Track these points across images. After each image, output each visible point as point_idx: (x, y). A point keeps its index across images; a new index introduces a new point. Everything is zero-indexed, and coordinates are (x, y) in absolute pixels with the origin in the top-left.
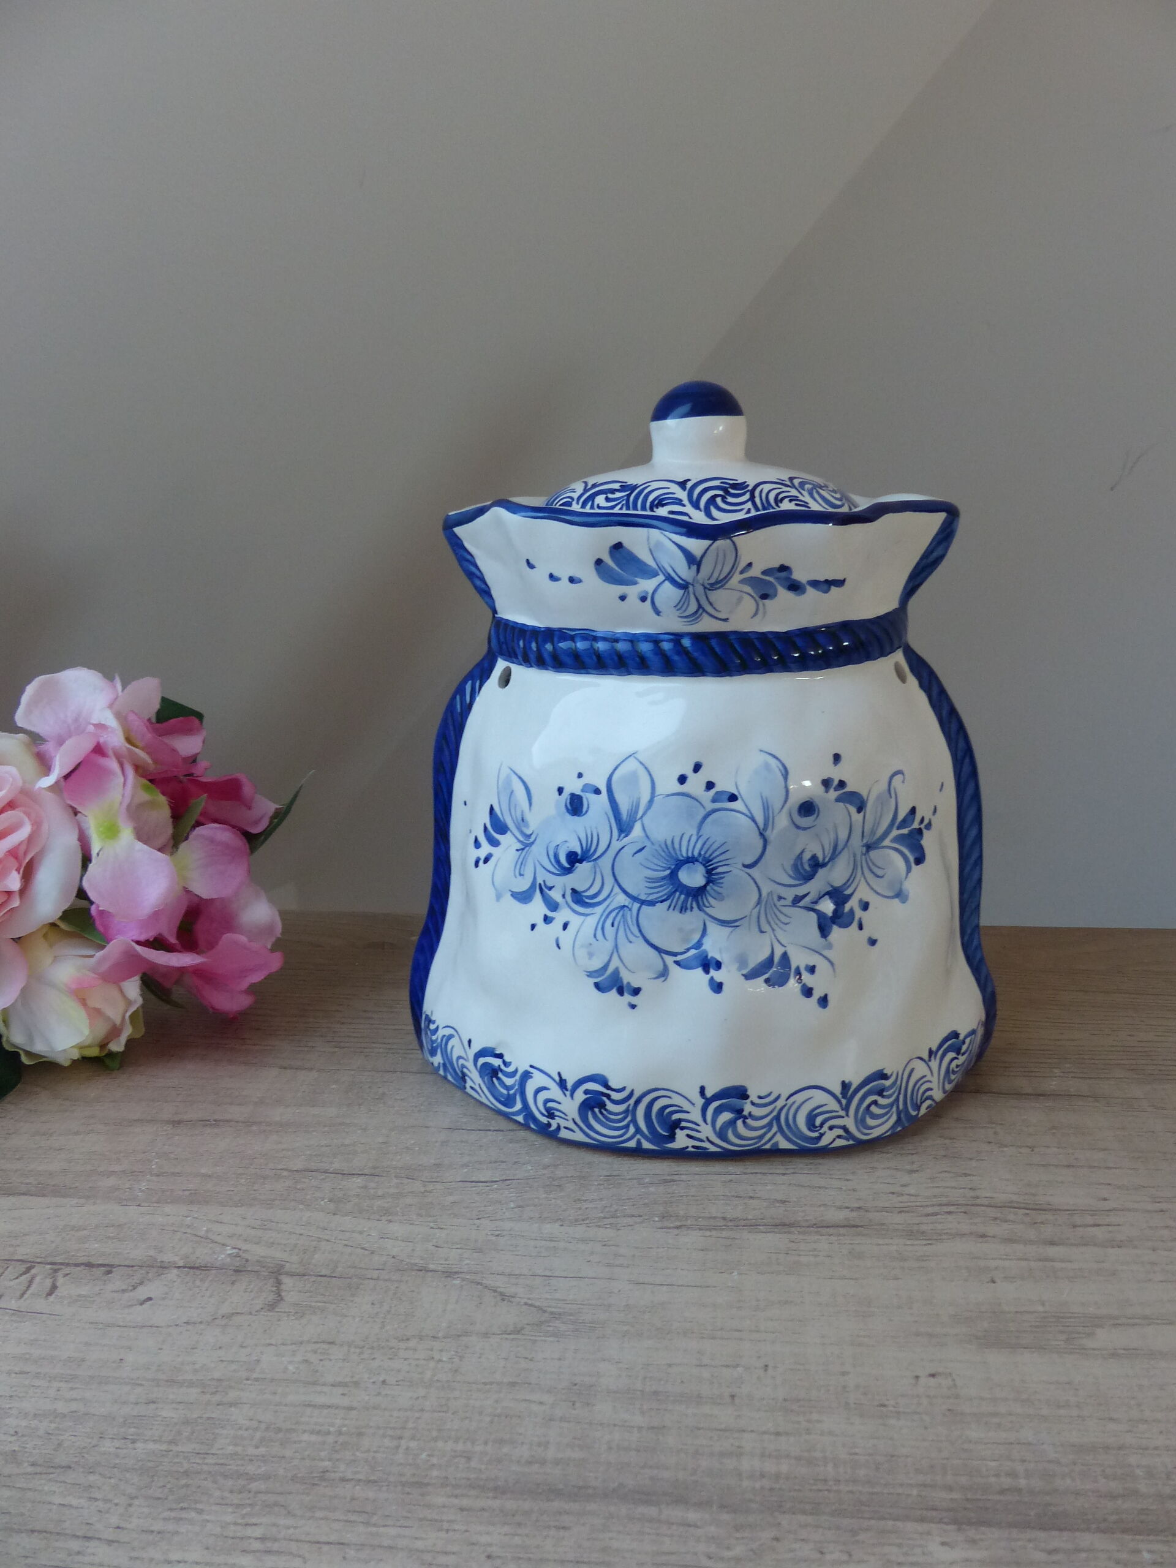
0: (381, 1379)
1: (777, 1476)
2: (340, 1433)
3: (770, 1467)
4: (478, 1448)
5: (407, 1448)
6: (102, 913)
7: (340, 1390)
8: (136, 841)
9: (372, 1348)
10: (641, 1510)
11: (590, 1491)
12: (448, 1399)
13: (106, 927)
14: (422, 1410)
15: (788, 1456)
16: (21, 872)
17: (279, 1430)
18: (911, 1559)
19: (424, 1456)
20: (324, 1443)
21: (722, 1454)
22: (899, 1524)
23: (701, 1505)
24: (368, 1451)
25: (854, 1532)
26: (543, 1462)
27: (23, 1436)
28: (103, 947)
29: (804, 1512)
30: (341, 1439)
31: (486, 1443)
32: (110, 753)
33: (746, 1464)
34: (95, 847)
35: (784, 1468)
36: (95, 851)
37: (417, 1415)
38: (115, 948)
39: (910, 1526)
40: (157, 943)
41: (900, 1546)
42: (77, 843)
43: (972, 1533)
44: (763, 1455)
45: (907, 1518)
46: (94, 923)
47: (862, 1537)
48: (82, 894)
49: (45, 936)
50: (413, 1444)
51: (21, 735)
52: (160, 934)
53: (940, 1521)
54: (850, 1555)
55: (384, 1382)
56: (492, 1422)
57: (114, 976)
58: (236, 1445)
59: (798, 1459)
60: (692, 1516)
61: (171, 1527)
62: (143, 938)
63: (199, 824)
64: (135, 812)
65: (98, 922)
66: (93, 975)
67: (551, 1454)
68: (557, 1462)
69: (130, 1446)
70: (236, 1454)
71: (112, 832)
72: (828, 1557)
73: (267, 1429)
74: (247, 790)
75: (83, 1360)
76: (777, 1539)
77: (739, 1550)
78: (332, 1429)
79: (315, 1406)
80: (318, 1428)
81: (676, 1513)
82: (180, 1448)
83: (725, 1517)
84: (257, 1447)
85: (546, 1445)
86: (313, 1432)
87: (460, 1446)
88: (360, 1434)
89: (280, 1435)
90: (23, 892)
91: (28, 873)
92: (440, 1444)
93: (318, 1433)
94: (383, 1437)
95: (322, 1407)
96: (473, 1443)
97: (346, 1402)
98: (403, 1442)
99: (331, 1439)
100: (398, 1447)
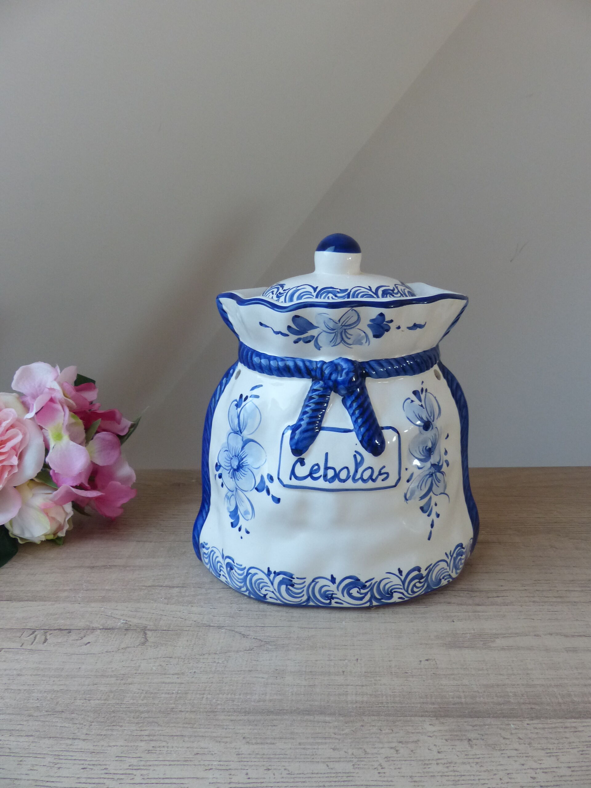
0: (193, 670)
1: (362, 702)
2: (178, 693)
3: (359, 698)
4: (237, 697)
5: (207, 698)
6: (55, 474)
7: (176, 676)
8: (70, 441)
9: (189, 659)
10: (306, 717)
11: (285, 711)
12: (223, 678)
13: (57, 481)
14: (212, 683)
15: (367, 694)
16: (18, 456)
17: (152, 693)
18: (418, 731)
19: (214, 701)
20: (171, 697)
21: (339, 695)
22: (413, 718)
23: (330, 714)
24: (190, 700)
25: (394, 722)
26: (264, 701)
27: (41, 700)
28: (56, 490)
29: (373, 715)
31: (240, 695)
32: (58, 402)
33: (349, 698)
34: (52, 444)
35: (365, 699)
36: (51, 446)
37: (210, 685)
38: (61, 490)
39: (417, 719)
40: (80, 487)
41: (413, 726)
42: (43, 442)
43: (442, 720)
44: (356, 694)
45: (416, 716)
46: (52, 478)
47: (397, 723)
48: (46, 466)
49: (28, 485)
50: (209, 696)
51: (14, 394)
52: (82, 483)
53: (429, 716)
54: (393, 731)
55: (195, 672)
57: (60, 502)
59: (370, 695)
60: (328, 719)
62: (74, 485)
63: (97, 432)
64: (69, 428)
65: (54, 478)
66: (51, 502)
67: (268, 697)
68: (270, 701)
69: (88, 702)
71: (59, 437)
72: (384, 732)
73: (146, 693)
74: (118, 416)
75: (63, 669)
76: (362, 726)
77: (347, 731)
78: (174, 692)
79: (166, 683)
81: (321, 718)
82: (110, 702)
83: (341, 718)
84: (143, 700)
85: (266, 694)
86: (166, 693)
87: (229, 696)
88: (186, 693)
89: (152, 695)
90: (19, 465)
91: (21, 457)
92: (221, 696)
93: (168, 693)
94: (196, 694)
95: (169, 683)
96: (235, 695)
97: (179, 681)
98: (205, 695)
99: (174, 696)
100: (203, 698)
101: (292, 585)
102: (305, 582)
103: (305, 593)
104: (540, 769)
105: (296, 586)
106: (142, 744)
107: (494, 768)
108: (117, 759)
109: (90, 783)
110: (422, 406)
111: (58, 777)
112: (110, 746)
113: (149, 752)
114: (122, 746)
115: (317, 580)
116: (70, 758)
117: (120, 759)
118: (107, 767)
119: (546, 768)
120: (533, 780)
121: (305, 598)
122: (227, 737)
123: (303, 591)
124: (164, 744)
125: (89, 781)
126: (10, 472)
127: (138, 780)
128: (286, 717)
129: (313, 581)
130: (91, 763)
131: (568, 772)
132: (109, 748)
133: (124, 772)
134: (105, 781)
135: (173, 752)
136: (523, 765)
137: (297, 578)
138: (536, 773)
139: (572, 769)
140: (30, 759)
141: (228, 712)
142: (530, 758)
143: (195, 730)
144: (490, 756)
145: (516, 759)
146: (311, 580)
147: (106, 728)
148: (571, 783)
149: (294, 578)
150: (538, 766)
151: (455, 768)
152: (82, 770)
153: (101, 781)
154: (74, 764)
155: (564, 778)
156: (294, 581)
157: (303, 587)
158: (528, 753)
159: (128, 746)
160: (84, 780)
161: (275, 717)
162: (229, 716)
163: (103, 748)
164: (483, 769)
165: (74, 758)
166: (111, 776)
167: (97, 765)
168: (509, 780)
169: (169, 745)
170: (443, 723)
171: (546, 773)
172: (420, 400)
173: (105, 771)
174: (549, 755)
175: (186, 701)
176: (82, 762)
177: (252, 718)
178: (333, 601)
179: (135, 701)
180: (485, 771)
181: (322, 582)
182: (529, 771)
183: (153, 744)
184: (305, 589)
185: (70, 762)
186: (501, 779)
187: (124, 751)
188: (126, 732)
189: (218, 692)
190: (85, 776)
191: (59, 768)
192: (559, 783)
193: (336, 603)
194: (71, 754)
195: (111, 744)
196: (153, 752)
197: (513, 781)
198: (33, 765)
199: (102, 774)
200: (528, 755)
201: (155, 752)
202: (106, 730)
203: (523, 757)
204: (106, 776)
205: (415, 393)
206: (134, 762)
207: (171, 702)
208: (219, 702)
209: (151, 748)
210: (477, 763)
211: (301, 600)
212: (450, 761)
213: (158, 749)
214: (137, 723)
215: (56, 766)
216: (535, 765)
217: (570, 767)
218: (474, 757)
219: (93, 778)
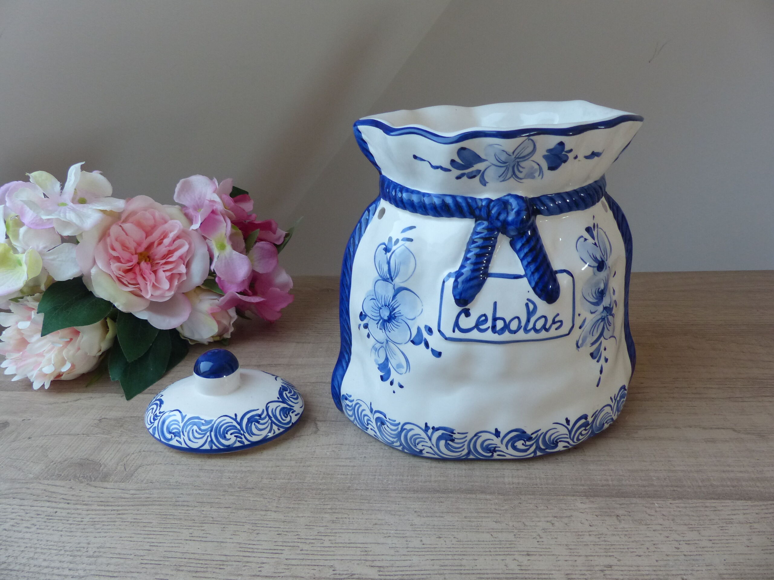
0: (364, 456)
1: (518, 483)
3: (516, 480)
4: (405, 478)
6: (221, 281)
7: (349, 460)
8: (233, 250)
10: (469, 496)
11: (449, 490)
12: (391, 462)
13: (223, 287)
15: (522, 477)
16: (185, 265)
18: (570, 508)
20: (346, 478)
21: (497, 477)
22: (565, 497)
23: (491, 493)
24: (364, 480)
25: (548, 500)
26: (430, 482)
28: (223, 295)
29: (530, 495)
30: (353, 476)
33: (506, 480)
34: (216, 253)
35: (521, 481)
36: (215, 255)
37: (380, 468)
38: (227, 296)
39: (569, 498)
40: (243, 293)
41: (565, 504)
44: (512, 477)
45: (568, 495)
46: (217, 285)
47: (551, 501)
48: (212, 273)
49: (196, 291)
51: (177, 206)
54: (548, 507)
56: (409, 469)
58: (314, 479)
59: (526, 477)
60: (488, 497)
61: (296, 506)
62: (239, 291)
63: (256, 242)
64: (231, 238)
65: (219, 285)
67: (433, 479)
68: (435, 481)
69: (274, 481)
70: (314, 482)
71: (222, 247)
72: (540, 508)
73: (324, 474)
74: (274, 225)
76: (520, 503)
77: (506, 507)
79: (340, 466)
80: (343, 473)
81: (483, 496)
82: (293, 481)
83: (501, 497)
84: (322, 480)
85: (431, 476)
86: (341, 474)
87: (398, 477)
88: (359, 475)
89: (329, 476)
90: (187, 273)
91: (188, 266)
92: (391, 477)
93: (344, 475)
94: (368, 475)
95: (343, 466)
96: (403, 476)
97: (352, 464)
98: (376, 477)
99: (349, 477)
100: (375, 479)
101: (453, 440)
102: (466, 436)
103: (466, 447)
104: (683, 541)
105: (456, 441)
106: (327, 516)
107: (641, 539)
108: (306, 527)
109: (286, 546)
110: (595, 244)
111: (258, 541)
112: (299, 517)
113: (333, 522)
114: (309, 517)
115: (479, 435)
116: (265, 525)
117: (309, 527)
118: (299, 533)
119: (689, 541)
120: (676, 550)
121: (466, 451)
122: (400, 511)
123: (464, 445)
124: (346, 516)
125: (285, 544)
126: (179, 279)
127: (327, 544)
128: (451, 495)
129: (476, 435)
130: (284, 530)
131: (710, 544)
132: (298, 519)
133: (314, 538)
134: (299, 544)
135: (354, 523)
136: (668, 537)
137: (458, 433)
138: (680, 544)
139: (713, 542)
140: (232, 526)
141: (399, 490)
142: (674, 532)
143: (371, 505)
144: (637, 529)
145: (661, 532)
146: (473, 435)
147: (292, 503)
148: (712, 553)
149: (455, 434)
150: (681, 539)
151: (606, 539)
152: (278, 536)
153: (296, 544)
154: (270, 531)
155: (706, 549)
156: (454, 436)
157: (464, 442)
158: (672, 528)
159: (314, 517)
160: (281, 544)
161: (442, 495)
162: (400, 493)
163: (293, 518)
164: (631, 540)
165: (269, 525)
166: (303, 541)
167: (290, 532)
168: (656, 550)
169: (350, 516)
170: (593, 502)
171: (689, 544)
172: (593, 238)
173: (297, 537)
174: (691, 529)
175: (360, 481)
176: (277, 529)
177: (420, 496)
178: (495, 454)
179: (315, 481)
180: (633, 542)
181: (484, 436)
182: (672, 542)
183: (336, 516)
184: (466, 443)
185: (267, 529)
186: (648, 548)
187: (311, 521)
188: (310, 506)
189: (388, 474)
190: (282, 540)
191: (258, 534)
192: (701, 553)
193: (498, 455)
194: (266, 522)
195: (300, 515)
196: (336, 522)
197: (659, 550)
198: (235, 531)
199: (295, 539)
200: (672, 529)
201: (338, 522)
202: (293, 504)
203: (667, 531)
204: (299, 540)
205: (588, 230)
206: (322, 529)
207: (347, 481)
208: (390, 482)
209: (335, 519)
210: (626, 535)
211: (461, 454)
212: (601, 533)
213: (341, 520)
214: (320, 499)
215: (255, 532)
216: (679, 538)
217: (711, 540)
218: (623, 530)
219: (288, 542)
